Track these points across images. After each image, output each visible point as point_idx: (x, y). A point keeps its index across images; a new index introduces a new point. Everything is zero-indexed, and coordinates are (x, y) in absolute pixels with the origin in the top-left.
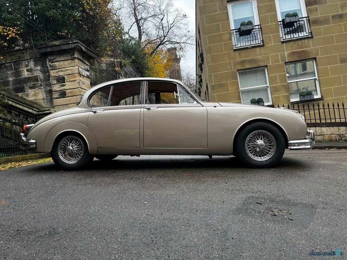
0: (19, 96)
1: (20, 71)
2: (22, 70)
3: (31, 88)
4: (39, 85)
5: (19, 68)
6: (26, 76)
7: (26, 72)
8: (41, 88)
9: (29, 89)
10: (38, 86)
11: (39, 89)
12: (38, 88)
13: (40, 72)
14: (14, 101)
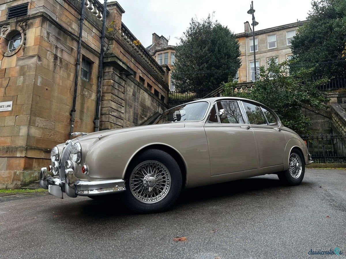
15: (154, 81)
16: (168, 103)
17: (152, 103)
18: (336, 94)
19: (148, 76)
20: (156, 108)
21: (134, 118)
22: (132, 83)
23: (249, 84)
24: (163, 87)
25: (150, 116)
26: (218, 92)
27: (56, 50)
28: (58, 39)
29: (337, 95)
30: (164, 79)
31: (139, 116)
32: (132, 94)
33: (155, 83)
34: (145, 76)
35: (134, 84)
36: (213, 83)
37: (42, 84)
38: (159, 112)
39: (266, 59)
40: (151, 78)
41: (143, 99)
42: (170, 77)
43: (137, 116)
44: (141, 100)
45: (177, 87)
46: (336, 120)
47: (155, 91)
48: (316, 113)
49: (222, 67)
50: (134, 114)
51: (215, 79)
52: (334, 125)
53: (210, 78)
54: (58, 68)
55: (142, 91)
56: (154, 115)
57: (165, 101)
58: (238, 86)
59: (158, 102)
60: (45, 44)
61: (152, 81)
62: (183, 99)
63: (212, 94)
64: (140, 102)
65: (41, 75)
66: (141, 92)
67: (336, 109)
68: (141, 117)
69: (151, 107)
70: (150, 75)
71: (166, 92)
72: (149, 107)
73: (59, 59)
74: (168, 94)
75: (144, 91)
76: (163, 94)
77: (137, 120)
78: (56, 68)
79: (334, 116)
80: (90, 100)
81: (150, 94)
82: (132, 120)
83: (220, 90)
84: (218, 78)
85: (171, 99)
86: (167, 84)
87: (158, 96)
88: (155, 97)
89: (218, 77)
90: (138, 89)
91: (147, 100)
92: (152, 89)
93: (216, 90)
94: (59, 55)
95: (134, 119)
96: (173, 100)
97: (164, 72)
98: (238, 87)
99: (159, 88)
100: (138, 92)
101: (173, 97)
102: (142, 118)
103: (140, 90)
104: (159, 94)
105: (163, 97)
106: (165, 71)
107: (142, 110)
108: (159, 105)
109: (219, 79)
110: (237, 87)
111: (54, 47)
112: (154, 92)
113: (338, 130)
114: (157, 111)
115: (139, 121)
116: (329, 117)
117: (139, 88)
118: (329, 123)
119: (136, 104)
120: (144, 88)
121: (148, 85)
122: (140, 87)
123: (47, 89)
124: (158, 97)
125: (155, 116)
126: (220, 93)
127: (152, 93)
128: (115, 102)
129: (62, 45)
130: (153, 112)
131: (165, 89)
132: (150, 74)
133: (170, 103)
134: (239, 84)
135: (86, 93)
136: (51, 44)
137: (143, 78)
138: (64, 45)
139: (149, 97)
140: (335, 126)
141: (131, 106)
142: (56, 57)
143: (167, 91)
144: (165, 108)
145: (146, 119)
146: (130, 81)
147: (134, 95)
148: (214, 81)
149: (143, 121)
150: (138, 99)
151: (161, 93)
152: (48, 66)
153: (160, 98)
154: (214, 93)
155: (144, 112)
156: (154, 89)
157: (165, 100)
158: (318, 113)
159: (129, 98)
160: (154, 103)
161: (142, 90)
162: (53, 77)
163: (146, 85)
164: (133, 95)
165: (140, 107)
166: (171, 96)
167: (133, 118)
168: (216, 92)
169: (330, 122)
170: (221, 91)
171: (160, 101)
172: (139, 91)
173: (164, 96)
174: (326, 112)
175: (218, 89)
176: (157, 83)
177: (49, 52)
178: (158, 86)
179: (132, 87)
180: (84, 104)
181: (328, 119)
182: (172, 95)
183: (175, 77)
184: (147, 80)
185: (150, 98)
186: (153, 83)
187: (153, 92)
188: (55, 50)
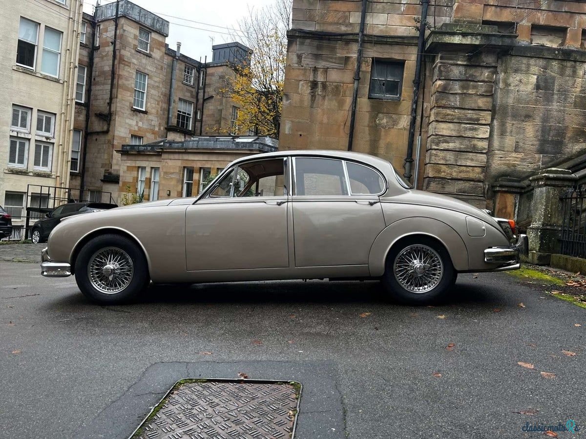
21: (544, 140)
27: (314, 73)
28: (317, 57)
31: (570, 135)
32: (530, 87)
37: (292, 130)
43: (560, 134)
44: (583, 91)
50: (543, 131)
54: (319, 99)
60: (295, 74)
65: (289, 118)
66: (580, 73)
68: (582, 133)
73: (320, 85)
77: (558, 143)
78: (314, 101)
80: (393, 132)
82: (533, 148)
90: (563, 67)
94: (320, 78)
95: (542, 145)
103: (573, 68)
111: (311, 71)
115: (570, 145)
117: (569, 64)
119: (554, 106)
123: (301, 135)
128: (449, 122)
129: (327, 61)
135: (385, 121)
136: (305, 69)
138: (331, 60)
141: (527, 117)
142: (314, 85)
146: (524, 60)
147: (543, 86)
150: (565, 91)
152: (302, 101)
159: (518, 100)
162: (311, 114)
164: (537, 87)
167: (536, 143)
177: (301, 83)
179: (534, 69)
180: (378, 141)
188: (312, 74)
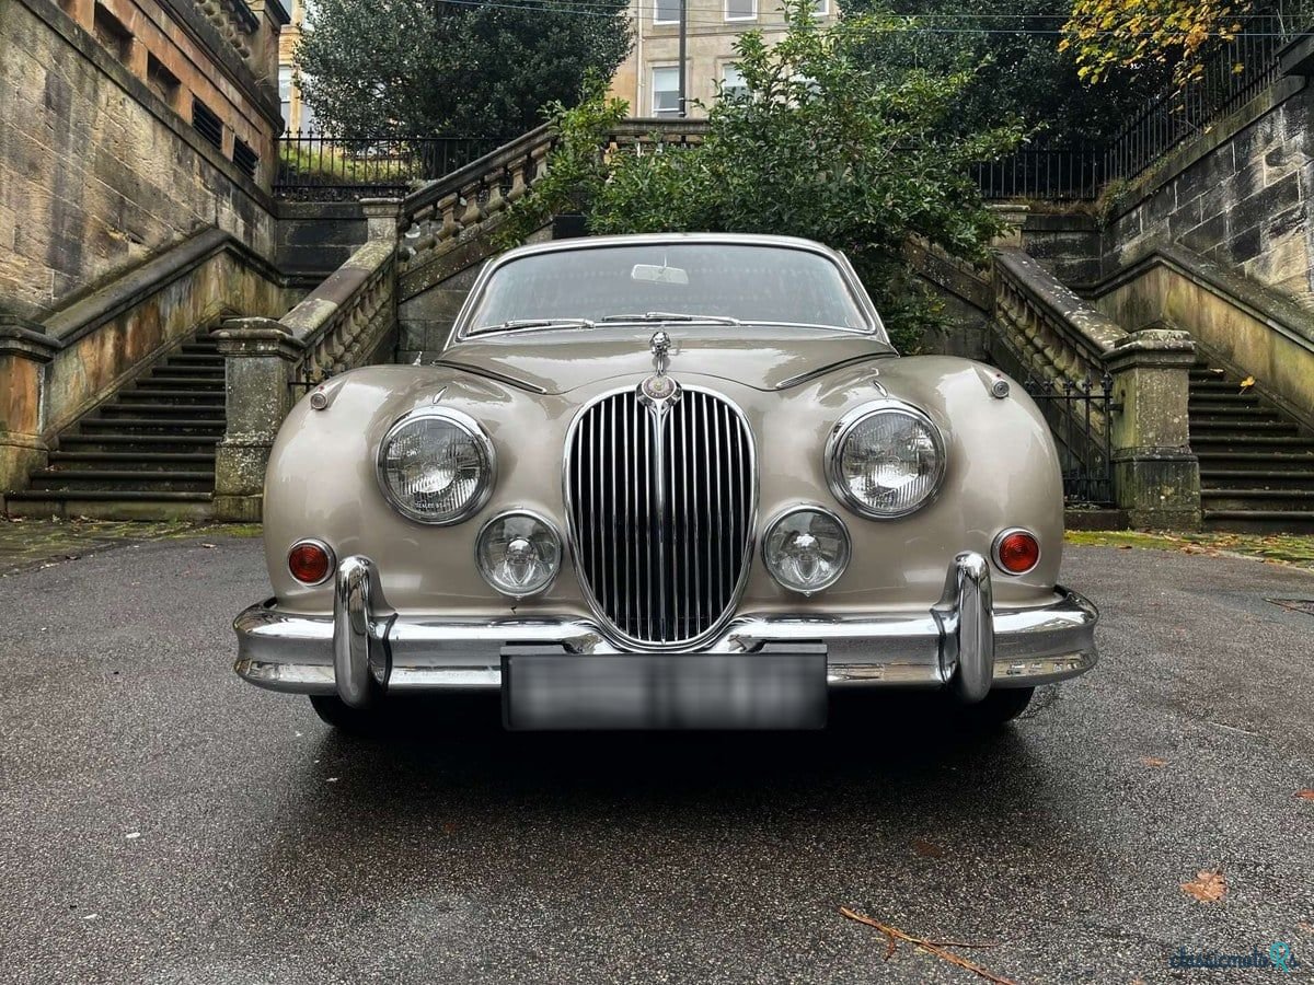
0: (1246, 271)
1: (1250, 167)
2: (1256, 163)
3: (1278, 231)
4: (1298, 213)
5: (1247, 159)
6: (1266, 186)
7: (1265, 166)
8: (1305, 224)
9: (1272, 237)
10: (1295, 220)
11: (1297, 232)
12: (1294, 230)
13: (1303, 155)
14: (1225, 297)
15: (190, 54)
16: (273, 188)
17: (179, 170)
18: (1020, 211)
19: (154, 17)
20: (204, 203)
21: (56, 238)
22: (41, 30)
23: (675, 129)
24: (245, 97)
25: (163, 240)
26: (528, 152)
29: (1024, 218)
30: (252, 61)
31: (89, 233)
32: (36, 94)
33: (196, 67)
34: (136, 11)
35: (53, 42)
36: (501, 108)
38: (225, 225)
39: (715, 62)
40: (175, 33)
41: (118, 135)
42: (285, 57)
43: (78, 229)
44: (105, 140)
45: (323, 110)
46: (1012, 323)
47: (199, 108)
48: (938, 285)
49: (547, 38)
50: (55, 214)
51: (514, 91)
52: (1005, 340)
53: (491, 87)
55: (108, 91)
56: (188, 238)
57: (260, 177)
58: (624, 133)
59: (214, 172)
61: (178, 54)
62: (353, 178)
63: (501, 160)
64: (99, 151)
66: (103, 98)
67: (1022, 275)
68: (103, 237)
69: (173, 194)
70: (164, 17)
71: (266, 129)
72: (155, 192)
74: (276, 140)
75: (125, 96)
76: (245, 137)
77: (75, 249)
79: (1005, 305)
81: (165, 121)
82: (42, 250)
83: (538, 140)
84: (530, 88)
85: (292, 169)
86: (272, 89)
87: (220, 142)
88: (194, 139)
89: (526, 84)
90: (82, 73)
91: (142, 149)
92: (176, 93)
93: (521, 143)
95: (53, 245)
96: (305, 176)
97: (254, 24)
98: (624, 138)
99: (224, 99)
100: (81, 90)
101: (304, 163)
102: (113, 246)
103: (96, 81)
104: (224, 129)
105: (244, 156)
106: (260, 16)
107: (110, 197)
108: (221, 191)
109: (534, 96)
110: (618, 138)
112: (195, 114)
113: (1023, 363)
114: (210, 219)
115: (90, 258)
116: (986, 307)
117: (90, 69)
118: (983, 334)
119: (70, 159)
120: (126, 75)
121: (154, 65)
122: (98, 68)
124: (219, 148)
125: (198, 246)
126: (542, 155)
127: (175, 116)
130: (184, 220)
131: (258, 111)
132: (168, 13)
133: (284, 188)
134: (628, 122)
137: (123, 20)
139: (159, 133)
140: (1011, 347)
141: (33, 167)
143: (274, 130)
144: (257, 209)
145: (136, 251)
146: (29, 20)
147: (54, 101)
148: (510, 101)
149: (120, 261)
150: (83, 133)
151: (237, 127)
153: (228, 151)
154: (508, 156)
155: (126, 214)
156: (192, 99)
157: (257, 171)
158: (946, 290)
159: (20, 117)
160: (190, 173)
161: (109, 85)
163: (138, 66)
164: (48, 101)
165: (98, 182)
166: (292, 155)
167: (46, 238)
168: (522, 149)
169: (985, 327)
170: (542, 149)
171: (226, 169)
172: (88, 88)
173: (251, 145)
174: (977, 285)
175: (529, 138)
176: (211, 70)
178: (217, 89)
179: (43, 53)
181: (979, 317)
182: (299, 152)
183: (315, 58)
184: (144, 40)
185: (165, 143)
186: (187, 65)
187: (185, 110)
